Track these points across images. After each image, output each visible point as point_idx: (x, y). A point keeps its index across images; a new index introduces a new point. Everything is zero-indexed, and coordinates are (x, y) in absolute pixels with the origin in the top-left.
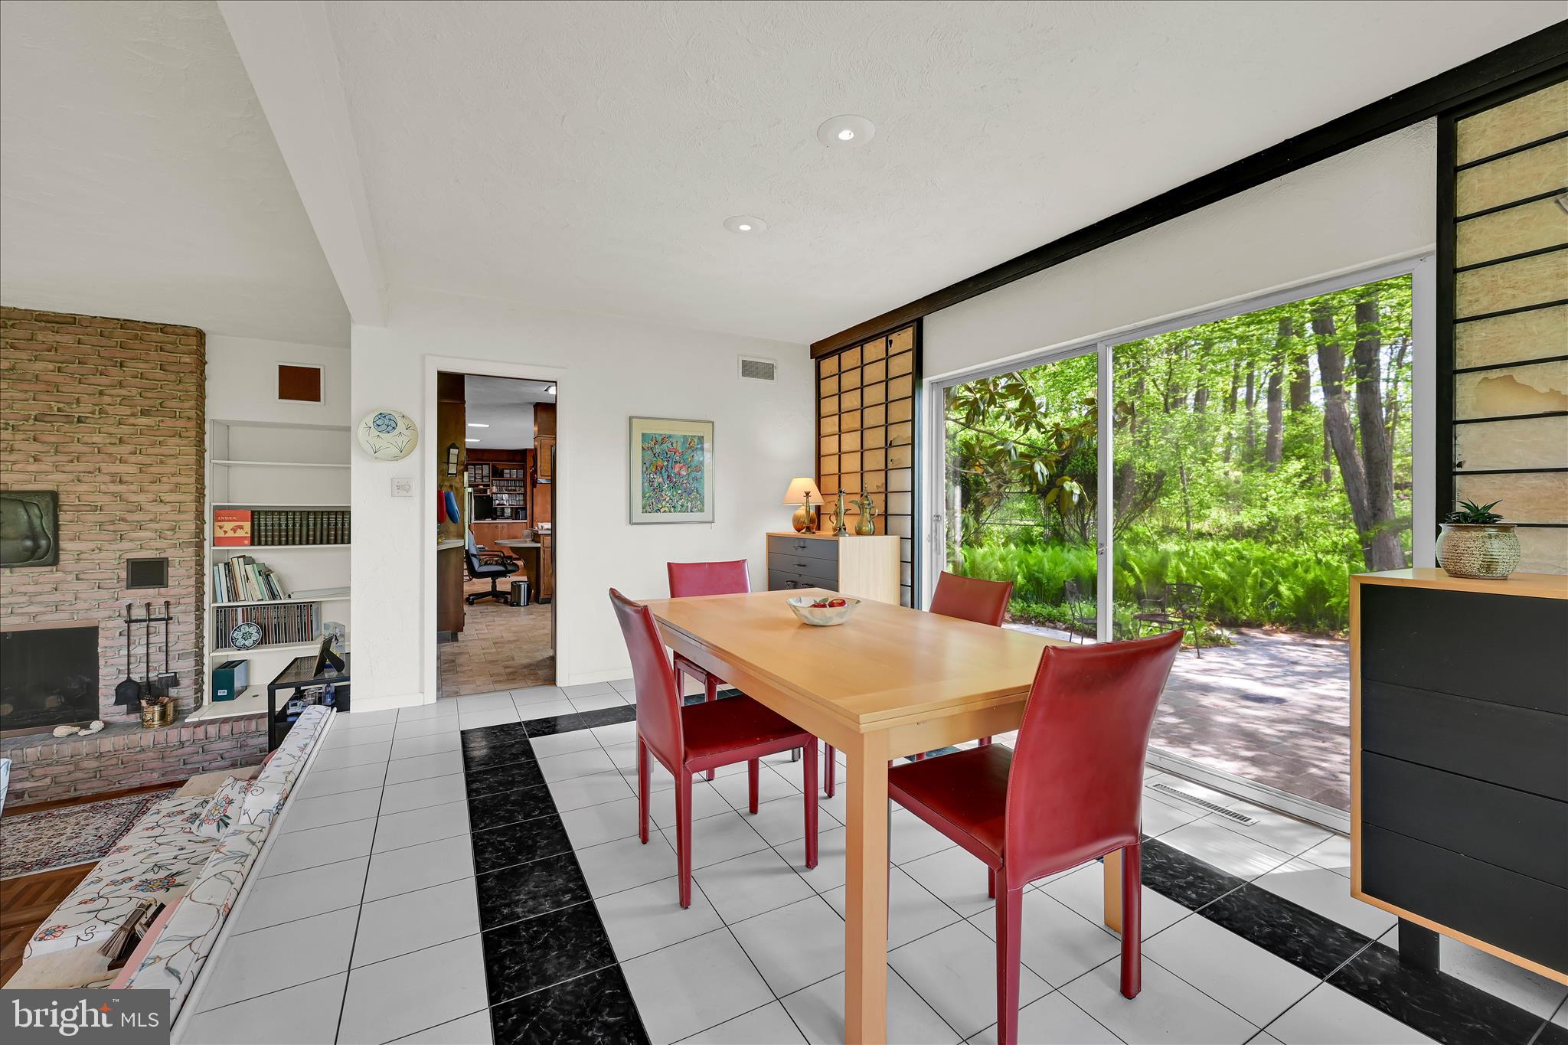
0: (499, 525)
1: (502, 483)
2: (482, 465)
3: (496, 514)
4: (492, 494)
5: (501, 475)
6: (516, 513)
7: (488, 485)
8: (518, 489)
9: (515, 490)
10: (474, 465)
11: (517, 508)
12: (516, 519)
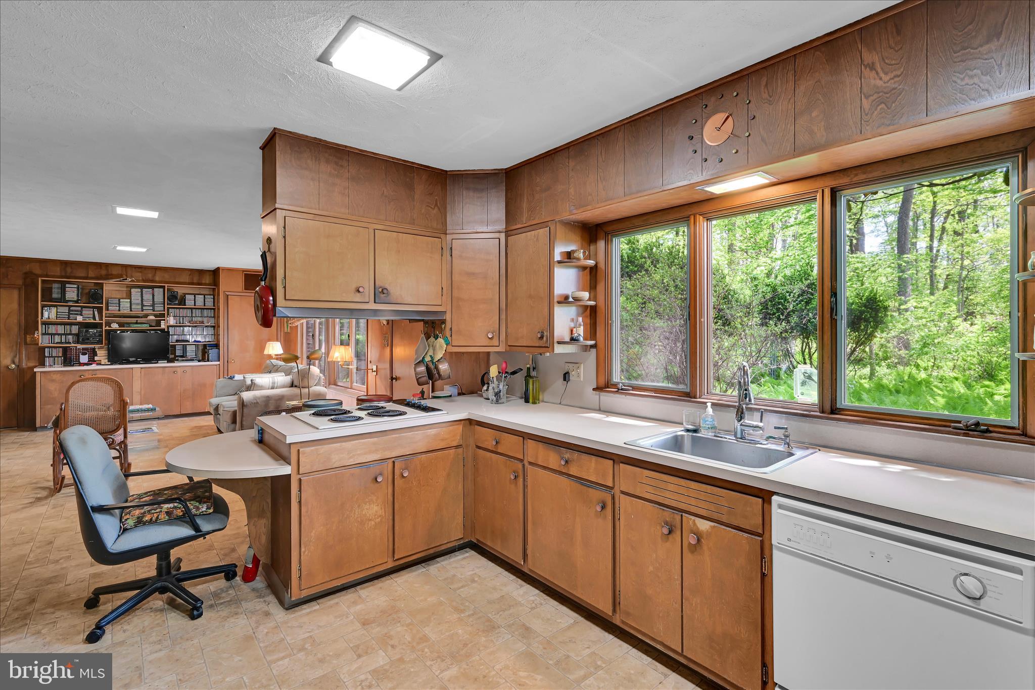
0: (178, 369)
1: (183, 312)
2: (153, 288)
3: (174, 352)
4: (168, 327)
5: (182, 301)
6: (204, 352)
7: (163, 315)
8: (205, 320)
9: (202, 322)
10: (142, 287)
11: (205, 346)
12: (203, 360)
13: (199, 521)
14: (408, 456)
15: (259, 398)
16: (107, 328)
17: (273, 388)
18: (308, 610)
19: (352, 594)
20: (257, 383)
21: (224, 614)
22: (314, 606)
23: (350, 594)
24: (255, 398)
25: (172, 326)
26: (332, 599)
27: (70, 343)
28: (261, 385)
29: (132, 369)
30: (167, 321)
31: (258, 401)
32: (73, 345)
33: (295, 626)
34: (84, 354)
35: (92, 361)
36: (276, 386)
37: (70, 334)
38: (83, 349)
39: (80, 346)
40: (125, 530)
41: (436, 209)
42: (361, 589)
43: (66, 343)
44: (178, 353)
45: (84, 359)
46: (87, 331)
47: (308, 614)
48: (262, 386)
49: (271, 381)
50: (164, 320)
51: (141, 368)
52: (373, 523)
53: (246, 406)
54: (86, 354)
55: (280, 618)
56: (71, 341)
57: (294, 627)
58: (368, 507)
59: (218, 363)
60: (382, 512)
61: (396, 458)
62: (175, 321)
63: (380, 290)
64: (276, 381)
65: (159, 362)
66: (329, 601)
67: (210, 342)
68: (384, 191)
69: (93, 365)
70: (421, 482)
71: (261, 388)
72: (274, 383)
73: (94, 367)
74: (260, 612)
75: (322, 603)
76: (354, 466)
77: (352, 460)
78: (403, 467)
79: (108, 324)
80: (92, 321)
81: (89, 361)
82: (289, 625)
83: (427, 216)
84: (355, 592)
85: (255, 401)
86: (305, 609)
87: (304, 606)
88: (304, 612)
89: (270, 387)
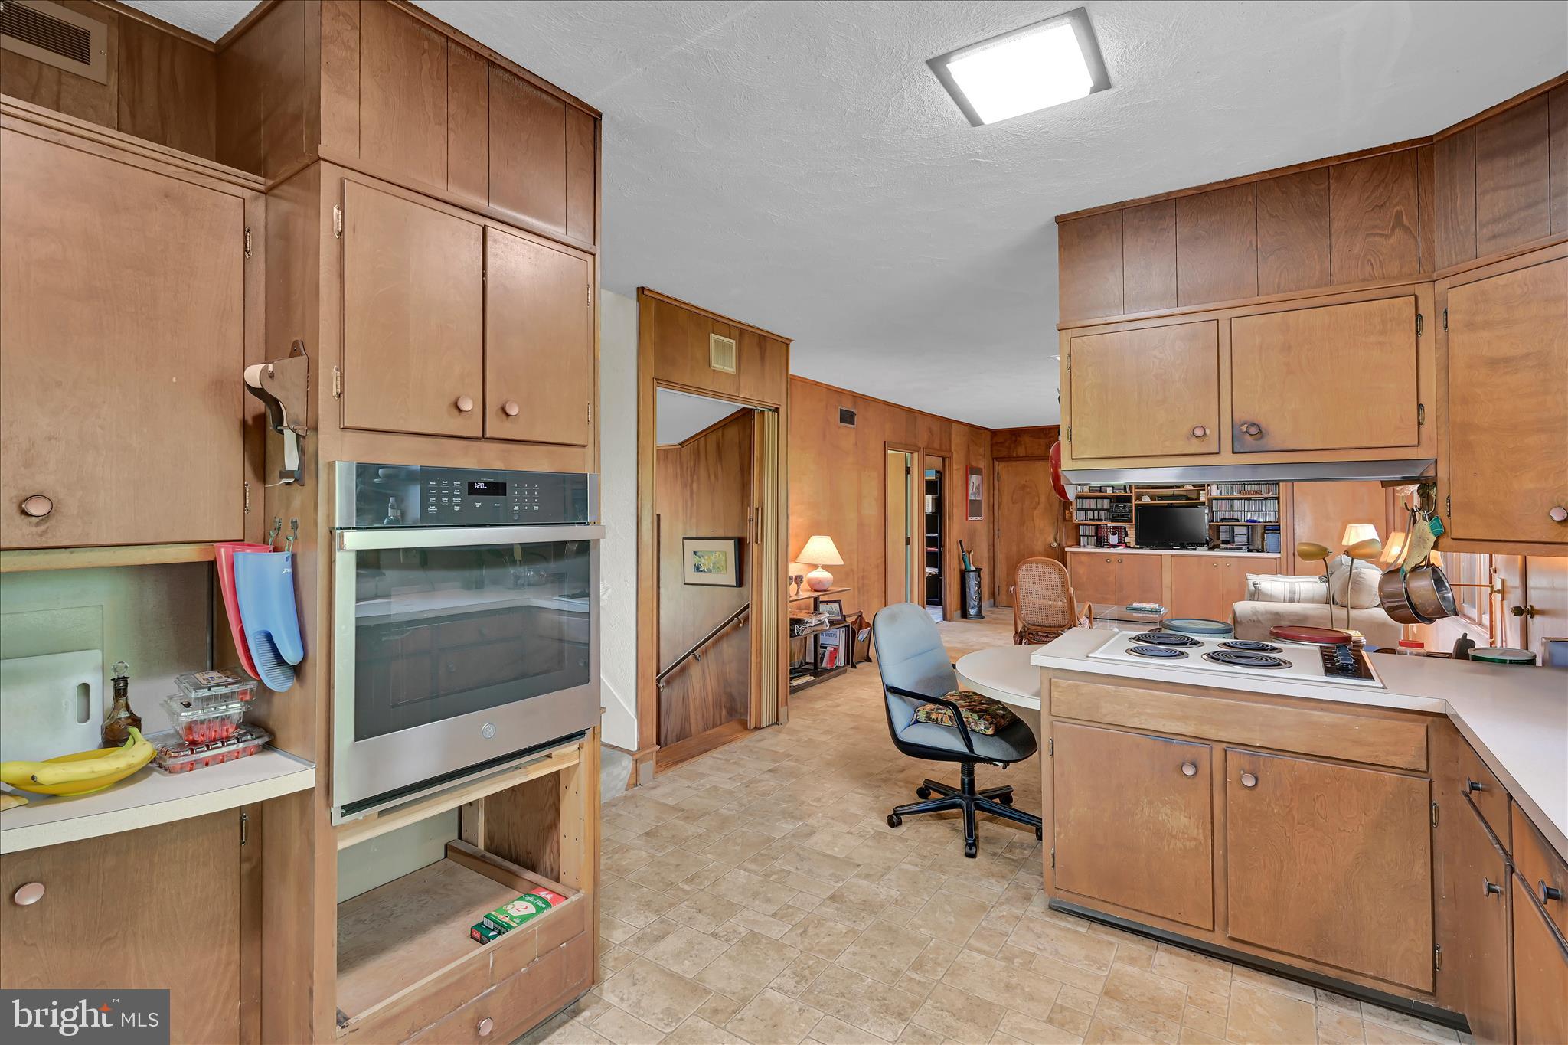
0: (1221, 561)
3: (1218, 536)
4: (1210, 500)
8: (1264, 489)
9: (1260, 493)
11: (1264, 528)
12: (1255, 549)
13: (974, 738)
14: (1259, 750)
15: (1262, 614)
16: (1138, 502)
17: (1292, 600)
18: (1069, 926)
19: (1144, 947)
20: (1263, 590)
21: (995, 869)
22: (1082, 926)
23: (1143, 945)
24: (1255, 613)
25: (1216, 499)
26: (1112, 934)
27: (1101, 520)
28: (1269, 592)
29: (1161, 555)
30: (1208, 491)
31: (1260, 618)
32: (1104, 522)
33: (1035, 931)
34: (1114, 534)
35: (1122, 542)
36: (1297, 597)
37: (1103, 510)
38: (1114, 528)
39: (1110, 524)
40: (917, 722)
41: (1399, 233)
42: (1166, 950)
43: (1098, 520)
44: (1223, 537)
45: (1114, 540)
46: (1117, 506)
47: (1064, 929)
48: (1271, 596)
49: (1288, 589)
50: (1204, 490)
51: (1172, 555)
52: (1179, 845)
53: (1241, 623)
54: (1115, 534)
55: (1032, 911)
56: (1103, 518)
57: (1033, 931)
58: (1169, 812)
59: (1278, 555)
60: (1198, 834)
61: (1231, 746)
62: (1219, 492)
63: (1244, 428)
64: (1297, 589)
65: (1197, 548)
66: (1106, 934)
67: (1271, 522)
68: (1251, 242)
69: (1121, 548)
70: (1294, 812)
71: (1270, 598)
72: (1293, 592)
73: (1121, 550)
74: (1024, 891)
75: (1095, 930)
76: (1134, 731)
77: (1136, 720)
78: (1247, 767)
79: (1139, 497)
80: (1123, 493)
81: (1119, 543)
82: (1031, 925)
83: (1369, 257)
84: (1153, 947)
85: (1255, 618)
86: (1069, 922)
87: (1071, 919)
88: (1063, 924)
89: (1287, 599)
